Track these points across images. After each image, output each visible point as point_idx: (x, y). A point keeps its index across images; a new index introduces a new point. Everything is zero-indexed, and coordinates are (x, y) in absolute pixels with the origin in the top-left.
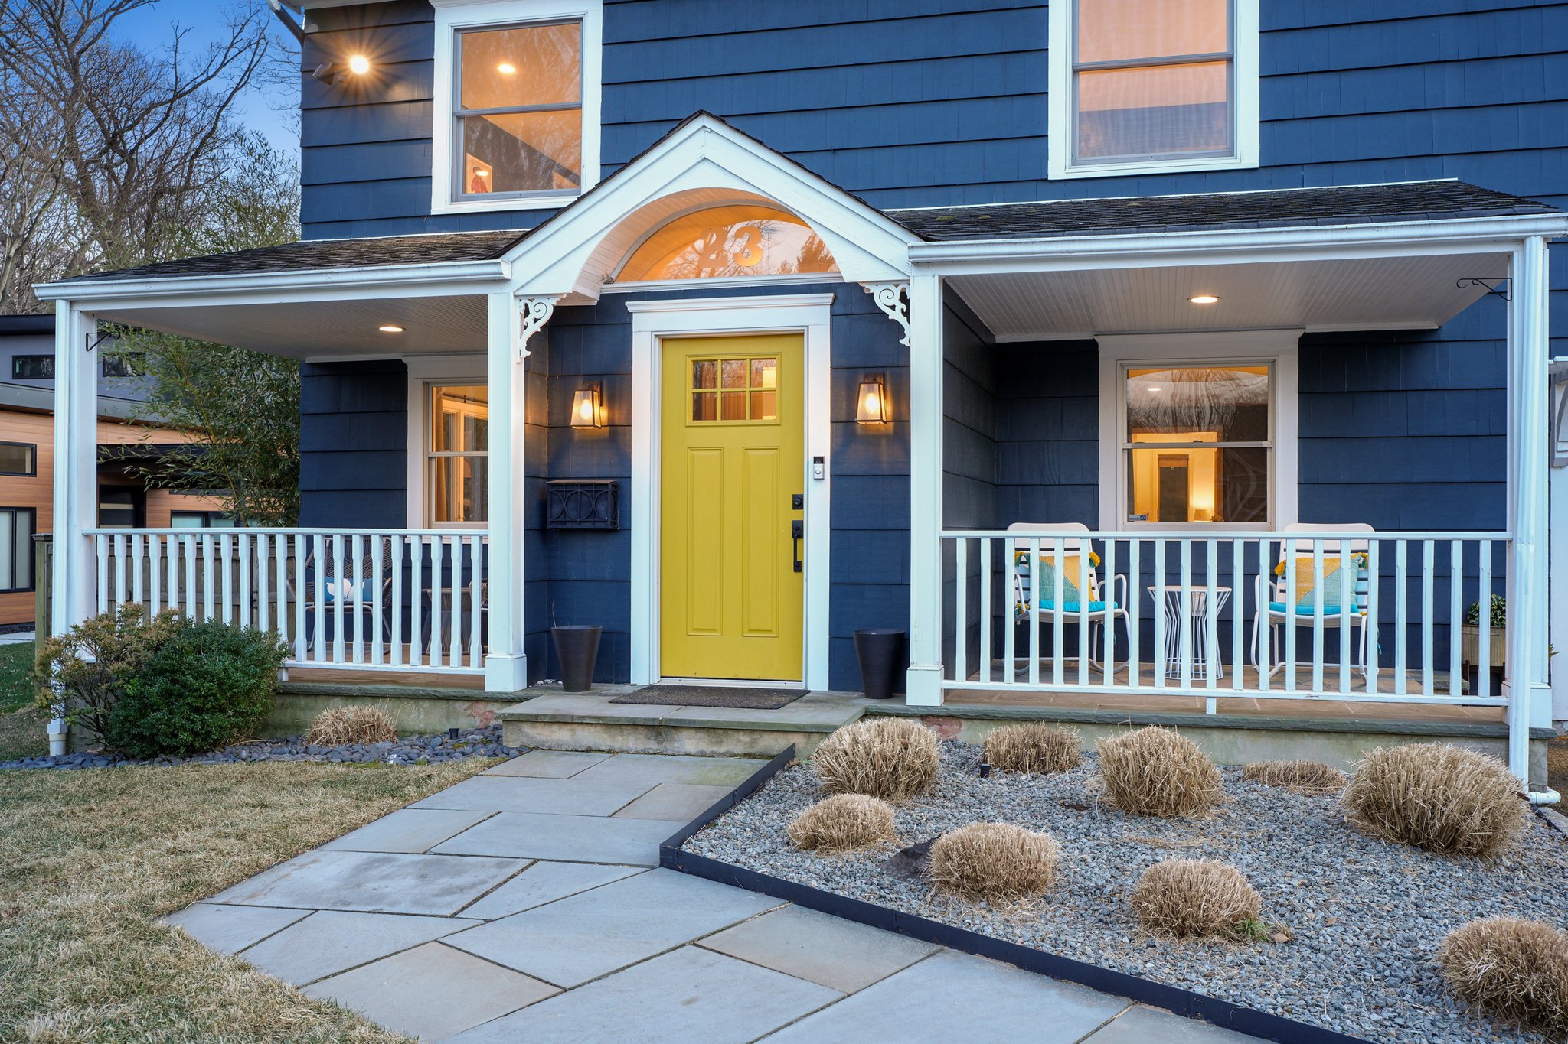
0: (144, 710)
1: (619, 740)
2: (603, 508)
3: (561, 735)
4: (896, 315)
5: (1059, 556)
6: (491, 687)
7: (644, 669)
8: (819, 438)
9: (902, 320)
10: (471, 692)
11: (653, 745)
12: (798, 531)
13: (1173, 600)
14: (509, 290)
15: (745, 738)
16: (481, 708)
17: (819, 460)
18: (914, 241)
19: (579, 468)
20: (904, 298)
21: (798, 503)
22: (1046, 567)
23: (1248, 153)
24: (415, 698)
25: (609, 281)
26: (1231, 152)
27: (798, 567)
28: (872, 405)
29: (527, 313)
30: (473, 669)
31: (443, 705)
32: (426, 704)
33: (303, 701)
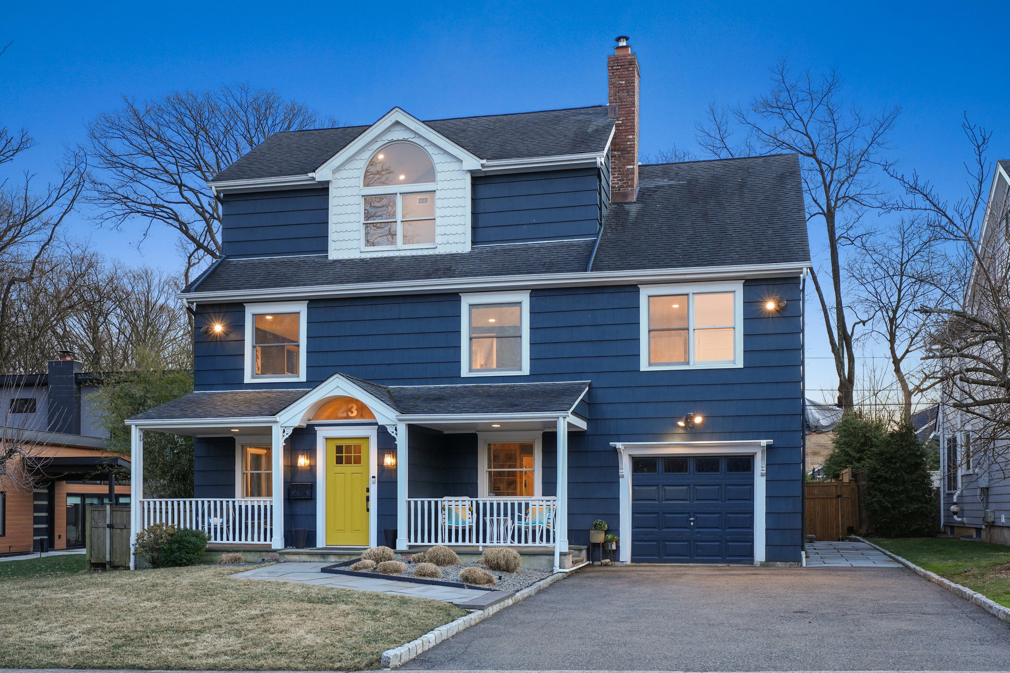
0: (173, 552)
1: (312, 559)
2: (308, 492)
3: (296, 558)
4: (393, 435)
5: (453, 507)
6: (273, 547)
7: (321, 542)
8: (374, 471)
9: (395, 436)
10: (268, 550)
11: (322, 560)
12: (368, 499)
13: (492, 521)
14: (279, 425)
15: (348, 557)
16: (271, 554)
17: (374, 477)
18: (398, 413)
19: (300, 480)
20: (396, 430)
21: (368, 490)
22: (450, 510)
23: (526, 370)
24: (250, 551)
25: (310, 420)
26: (520, 370)
27: (368, 510)
28: (389, 460)
29: (284, 432)
30: (268, 542)
31: (258, 553)
32: (253, 553)
33: (214, 553)
